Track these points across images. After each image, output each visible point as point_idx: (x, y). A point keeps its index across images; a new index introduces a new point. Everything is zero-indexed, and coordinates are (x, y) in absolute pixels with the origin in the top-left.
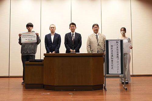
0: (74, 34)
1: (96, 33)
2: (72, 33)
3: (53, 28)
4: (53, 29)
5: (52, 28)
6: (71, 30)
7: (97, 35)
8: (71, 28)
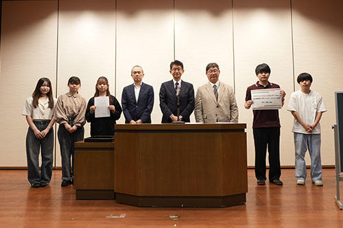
0: (180, 84)
1: (214, 82)
2: (175, 82)
3: (139, 72)
4: (137, 74)
5: (135, 72)
6: (174, 75)
7: (215, 86)
8: (173, 72)
